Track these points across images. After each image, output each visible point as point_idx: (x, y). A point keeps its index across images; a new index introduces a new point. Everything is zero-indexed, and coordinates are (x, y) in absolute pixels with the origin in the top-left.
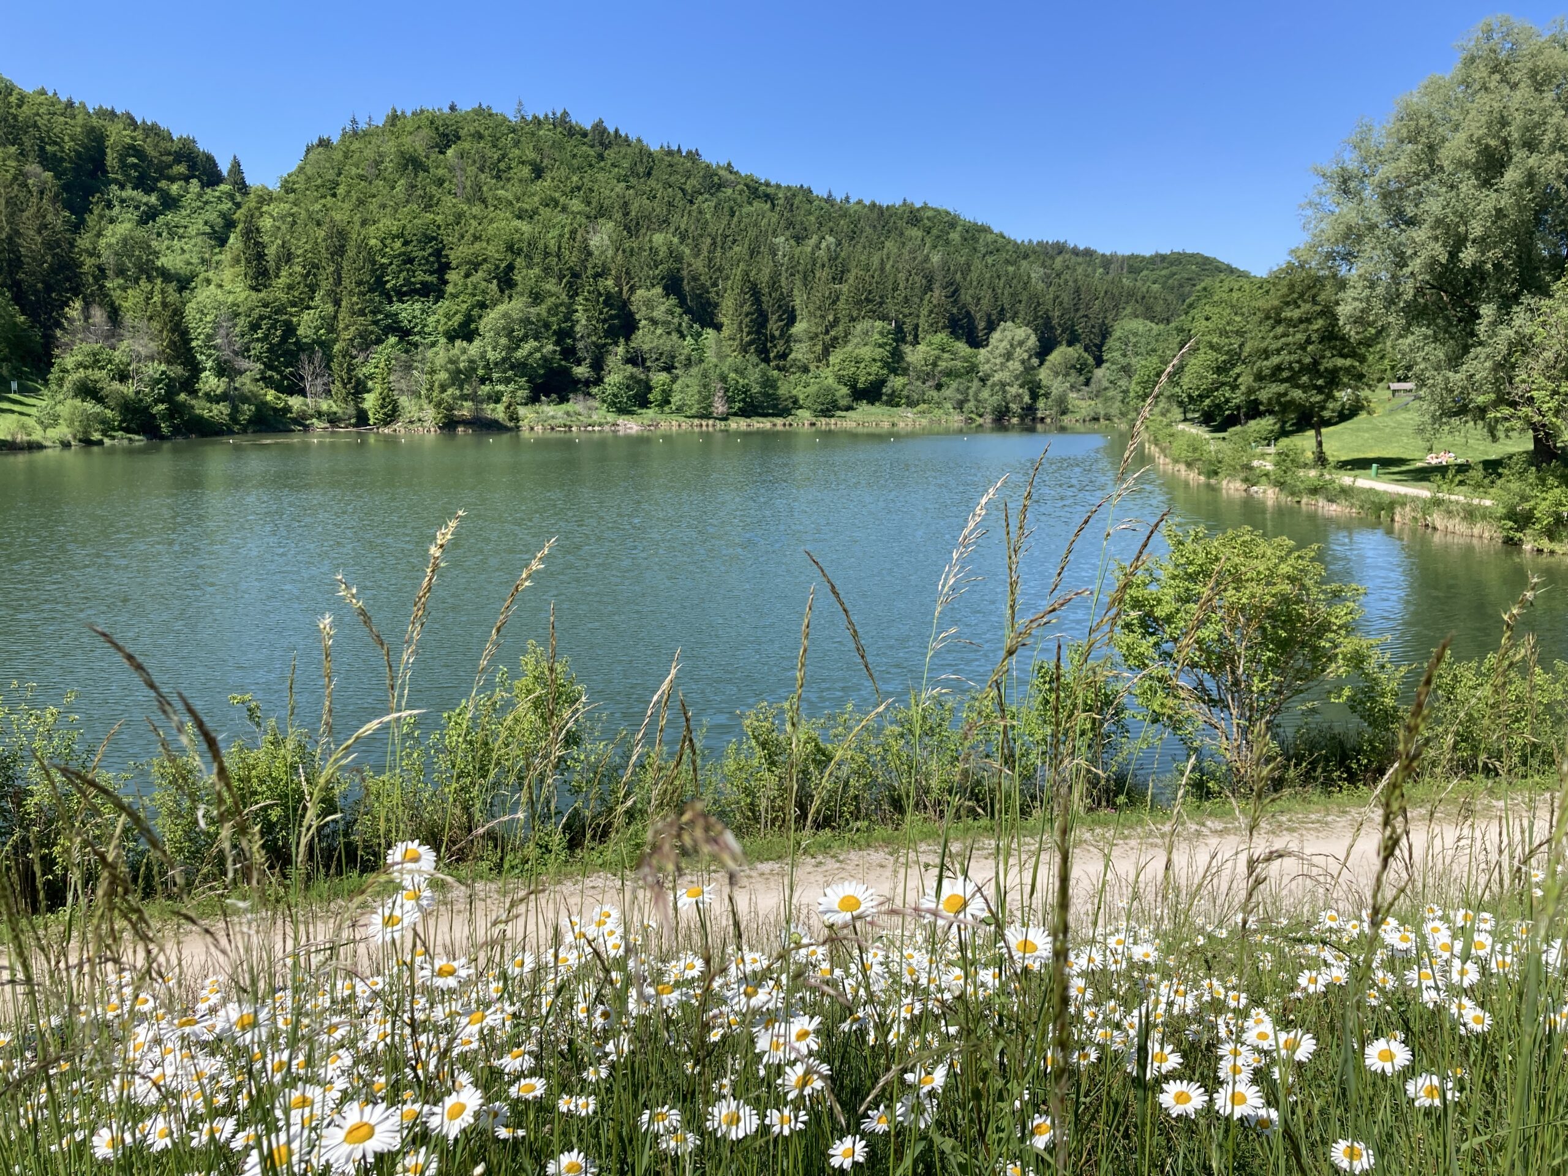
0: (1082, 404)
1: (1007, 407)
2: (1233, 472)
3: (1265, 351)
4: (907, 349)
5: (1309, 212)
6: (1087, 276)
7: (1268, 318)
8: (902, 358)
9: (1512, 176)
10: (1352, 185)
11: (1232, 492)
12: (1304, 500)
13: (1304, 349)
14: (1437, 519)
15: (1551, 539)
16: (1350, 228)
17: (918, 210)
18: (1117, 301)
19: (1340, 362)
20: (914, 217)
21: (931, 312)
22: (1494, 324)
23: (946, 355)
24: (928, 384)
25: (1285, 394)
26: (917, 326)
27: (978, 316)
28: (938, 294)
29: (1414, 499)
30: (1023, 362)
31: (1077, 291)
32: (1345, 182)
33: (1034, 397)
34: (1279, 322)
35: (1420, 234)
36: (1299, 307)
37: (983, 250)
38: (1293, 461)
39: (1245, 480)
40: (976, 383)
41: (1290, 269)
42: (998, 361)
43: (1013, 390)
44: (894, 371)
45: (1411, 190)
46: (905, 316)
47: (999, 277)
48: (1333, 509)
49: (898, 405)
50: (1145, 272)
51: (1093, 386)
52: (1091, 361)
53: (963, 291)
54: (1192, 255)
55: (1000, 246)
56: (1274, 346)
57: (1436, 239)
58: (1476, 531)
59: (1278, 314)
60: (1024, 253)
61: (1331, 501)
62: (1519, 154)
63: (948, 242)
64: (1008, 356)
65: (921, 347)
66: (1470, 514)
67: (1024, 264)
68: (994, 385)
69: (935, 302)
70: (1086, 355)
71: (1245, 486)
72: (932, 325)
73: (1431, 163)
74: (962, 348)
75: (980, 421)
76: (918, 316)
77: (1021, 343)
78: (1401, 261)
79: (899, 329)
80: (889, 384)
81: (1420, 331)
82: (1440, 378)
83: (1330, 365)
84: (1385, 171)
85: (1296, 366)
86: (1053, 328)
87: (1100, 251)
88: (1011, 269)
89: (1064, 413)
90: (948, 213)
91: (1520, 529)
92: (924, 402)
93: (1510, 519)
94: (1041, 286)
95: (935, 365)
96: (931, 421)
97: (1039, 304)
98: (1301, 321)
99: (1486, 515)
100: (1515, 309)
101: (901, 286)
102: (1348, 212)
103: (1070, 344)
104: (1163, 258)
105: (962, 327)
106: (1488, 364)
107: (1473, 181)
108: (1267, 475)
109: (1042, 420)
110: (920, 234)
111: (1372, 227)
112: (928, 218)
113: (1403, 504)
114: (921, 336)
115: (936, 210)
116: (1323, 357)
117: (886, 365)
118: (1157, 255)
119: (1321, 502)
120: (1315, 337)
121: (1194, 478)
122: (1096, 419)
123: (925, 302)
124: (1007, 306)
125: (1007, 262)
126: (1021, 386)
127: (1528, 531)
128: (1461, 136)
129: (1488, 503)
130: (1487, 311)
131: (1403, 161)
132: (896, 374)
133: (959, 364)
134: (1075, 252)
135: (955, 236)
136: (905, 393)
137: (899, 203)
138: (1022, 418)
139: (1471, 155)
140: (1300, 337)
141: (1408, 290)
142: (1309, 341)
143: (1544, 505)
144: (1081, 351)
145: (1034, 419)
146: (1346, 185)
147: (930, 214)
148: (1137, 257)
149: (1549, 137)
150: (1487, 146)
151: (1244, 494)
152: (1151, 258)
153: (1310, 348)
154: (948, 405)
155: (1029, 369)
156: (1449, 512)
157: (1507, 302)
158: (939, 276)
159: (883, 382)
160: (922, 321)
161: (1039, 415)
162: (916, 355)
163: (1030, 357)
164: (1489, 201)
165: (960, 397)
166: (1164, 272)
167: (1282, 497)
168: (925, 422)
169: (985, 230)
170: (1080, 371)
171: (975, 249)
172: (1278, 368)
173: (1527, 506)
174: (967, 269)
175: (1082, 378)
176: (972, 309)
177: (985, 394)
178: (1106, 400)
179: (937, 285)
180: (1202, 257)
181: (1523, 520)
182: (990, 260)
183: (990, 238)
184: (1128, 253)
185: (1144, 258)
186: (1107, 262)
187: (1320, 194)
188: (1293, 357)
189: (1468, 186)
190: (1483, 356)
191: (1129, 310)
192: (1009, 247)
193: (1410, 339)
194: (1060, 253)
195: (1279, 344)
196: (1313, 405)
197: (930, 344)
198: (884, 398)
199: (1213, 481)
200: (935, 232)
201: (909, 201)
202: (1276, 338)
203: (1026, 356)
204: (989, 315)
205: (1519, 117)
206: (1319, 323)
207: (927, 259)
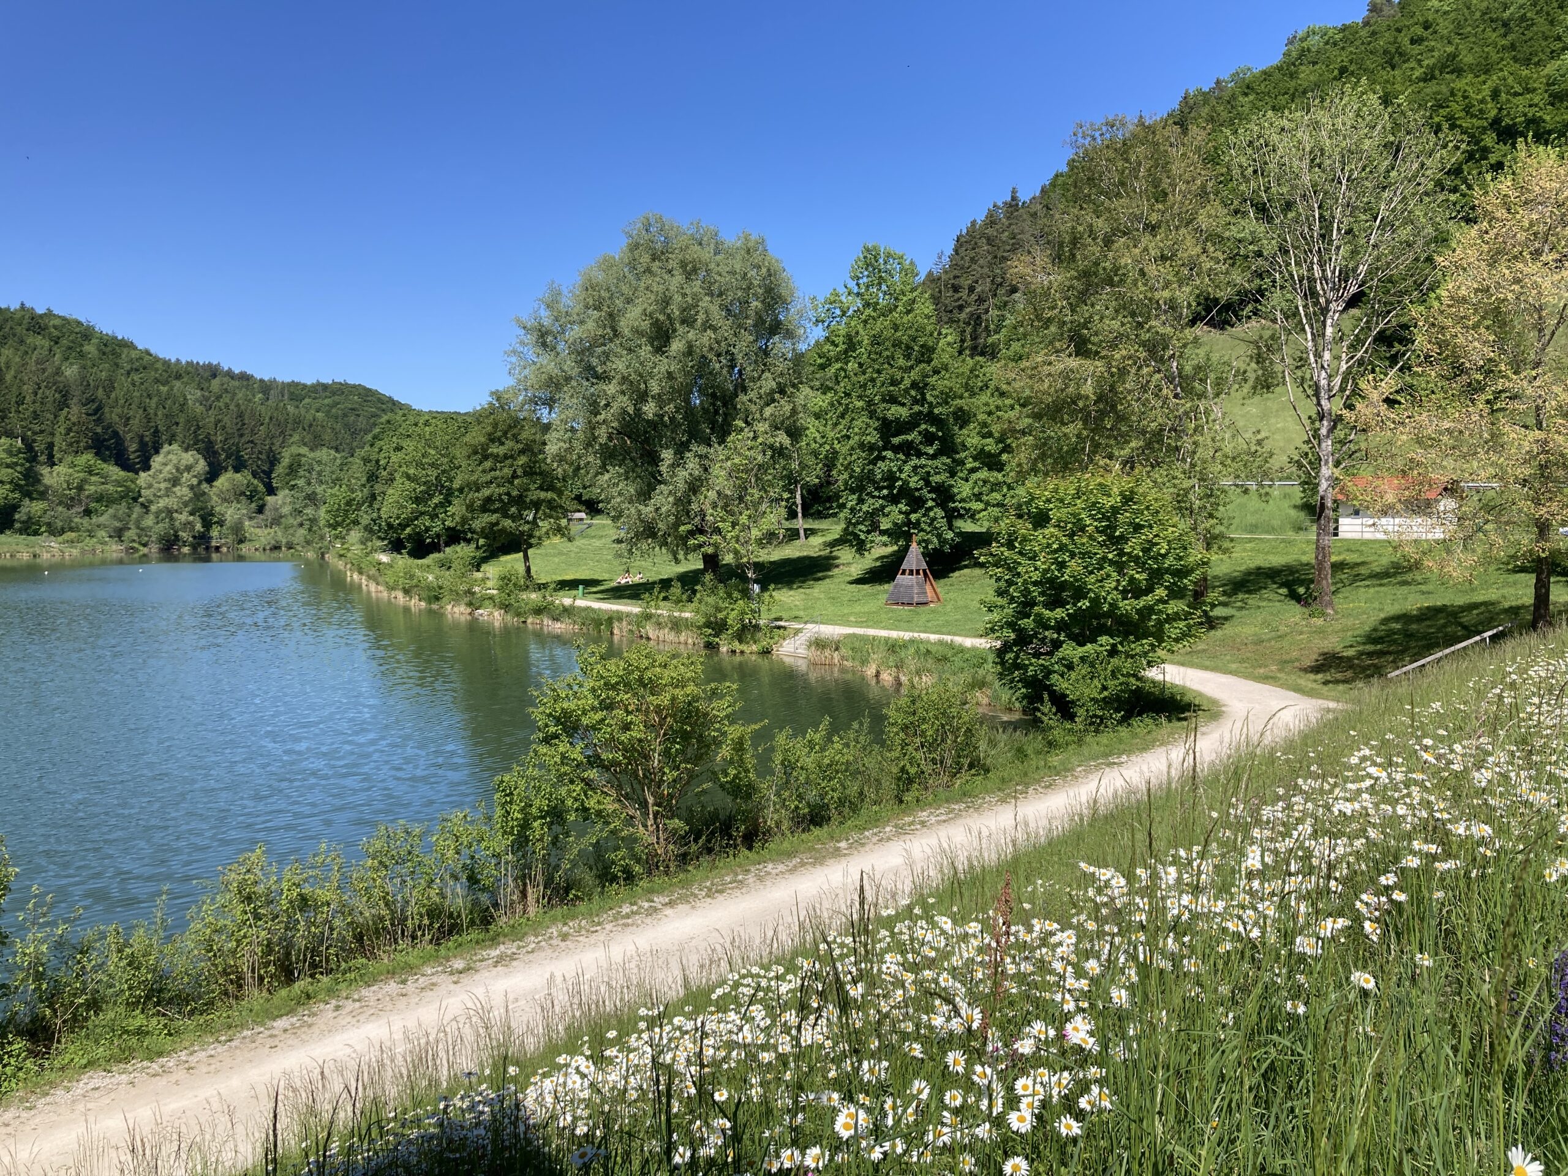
0: (260, 534)
1: (177, 536)
2: (457, 597)
3: (475, 483)
4: (45, 470)
5: (514, 359)
6: (250, 401)
7: (476, 453)
8: (39, 481)
9: (676, 346)
10: (549, 339)
11: (457, 616)
12: (529, 621)
13: (512, 483)
14: (650, 630)
15: (741, 642)
16: (551, 378)
17: (41, 316)
18: (284, 427)
19: (543, 495)
20: (37, 324)
21: (69, 430)
22: (673, 466)
23: (93, 479)
24: (74, 510)
25: (497, 524)
26: (51, 446)
27: (128, 436)
28: (75, 411)
29: (628, 615)
30: (192, 487)
31: (241, 415)
32: (542, 336)
33: (207, 524)
34: (486, 457)
35: (612, 388)
36: (503, 444)
37: (127, 367)
38: (515, 585)
39: (470, 604)
40: (137, 510)
41: (491, 411)
42: (163, 486)
43: (183, 517)
44: (28, 495)
45: (599, 350)
46: (35, 433)
47: (149, 396)
48: (558, 627)
49: (36, 533)
50: (307, 400)
51: (268, 513)
52: (261, 487)
53: (107, 410)
54: (354, 386)
55: (146, 363)
56: (484, 479)
57: (623, 393)
58: (682, 639)
59: (485, 450)
60: (174, 372)
61: (556, 619)
62: (681, 329)
63: (82, 355)
64: (175, 482)
65: (61, 469)
66: (676, 625)
67: (177, 384)
68: (157, 514)
69: (74, 419)
70: (256, 482)
71: (469, 610)
72: (71, 445)
73: (614, 330)
74: (115, 472)
75: (145, 550)
76: (53, 434)
77: (189, 468)
78: (594, 408)
79: (29, 446)
80: (24, 510)
81: (614, 470)
82: (633, 510)
83: (534, 498)
84: (575, 332)
85: (505, 498)
86: (215, 453)
87: (258, 376)
88: (164, 389)
89: (241, 542)
90: (79, 323)
91: (717, 635)
92: (71, 530)
93: (708, 627)
94: (199, 409)
95: (80, 488)
96: (83, 552)
97: (199, 428)
98: (506, 457)
99: (688, 625)
100: (688, 455)
101: (28, 399)
102: (547, 363)
103: (237, 470)
104: (325, 387)
105: (108, 448)
106: (671, 499)
107: (649, 348)
108: (491, 598)
109: (217, 549)
110: (47, 343)
111: (568, 379)
112: (55, 327)
113: (620, 619)
114: (58, 456)
115: (64, 319)
116: (528, 490)
117: (17, 487)
118: (319, 384)
119: (547, 621)
120: (519, 472)
121: (416, 604)
122: (276, 548)
123: (62, 418)
124: (161, 428)
125: (157, 381)
126: (192, 514)
127: (723, 636)
128: (638, 310)
129: (687, 615)
130: (667, 455)
131: (590, 325)
132: (32, 499)
133: (110, 488)
134: (230, 374)
135: (90, 349)
136: (45, 519)
137: (14, 306)
138: (194, 547)
139: (646, 325)
140: (507, 472)
141: (602, 433)
142: (515, 476)
143: (733, 614)
144: (250, 477)
145: (207, 548)
146: (544, 338)
147: (57, 322)
148: (298, 384)
149: (700, 318)
150: (657, 320)
151: (469, 618)
152: (313, 386)
153: (516, 482)
154: (102, 533)
155: (198, 495)
156: (659, 624)
157: (681, 449)
158: (76, 392)
159: (15, 508)
160: (57, 439)
161: (214, 543)
162: (54, 477)
163: (200, 483)
164: (664, 365)
165: (118, 524)
166: (326, 401)
167: (509, 617)
168: (75, 552)
169: (129, 345)
170: (250, 498)
171: (117, 365)
172: (489, 500)
173: (720, 616)
174: (110, 387)
175: (253, 505)
176: (121, 430)
177: (149, 521)
178: (286, 528)
179: (75, 400)
180: (365, 388)
181: (719, 627)
182: (136, 377)
183: (134, 354)
184: (288, 380)
185: (305, 386)
186: (266, 387)
187: (522, 343)
188: (502, 490)
189: (645, 351)
190: (666, 493)
191: (296, 437)
192: (159, 365)
193: (607, 476)
194: (214, 376)
195: (488, 477)
196: (522, 533)
197: (73, 465)
198: (17, 525)
199: (435, 607)
200: (64, 342)
201: (28, 305)
202: (484, 471)
203: (195, 481)
204: (142, 437)
205: (677, 298)
206: (522, 460)
207: (58, 372)
